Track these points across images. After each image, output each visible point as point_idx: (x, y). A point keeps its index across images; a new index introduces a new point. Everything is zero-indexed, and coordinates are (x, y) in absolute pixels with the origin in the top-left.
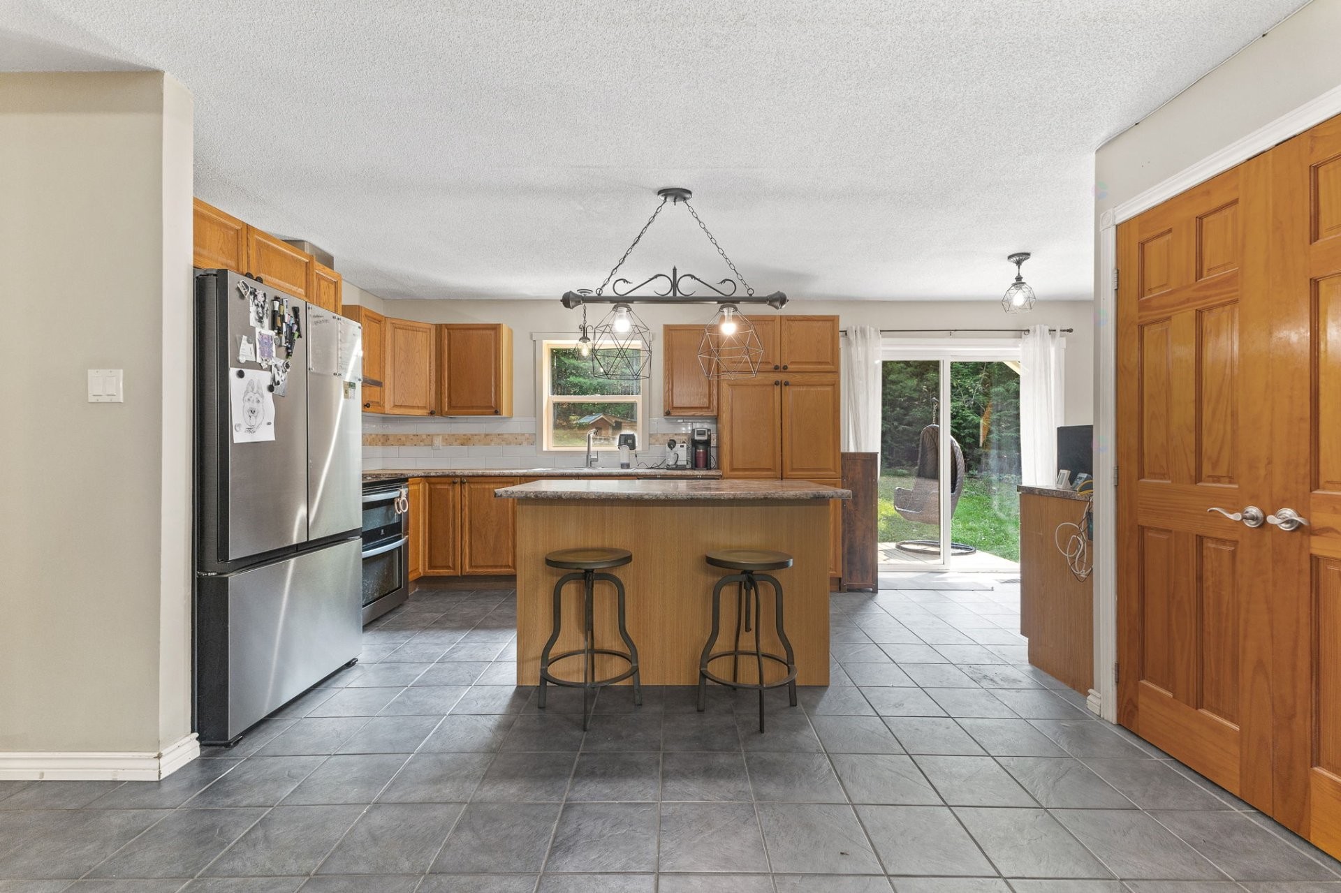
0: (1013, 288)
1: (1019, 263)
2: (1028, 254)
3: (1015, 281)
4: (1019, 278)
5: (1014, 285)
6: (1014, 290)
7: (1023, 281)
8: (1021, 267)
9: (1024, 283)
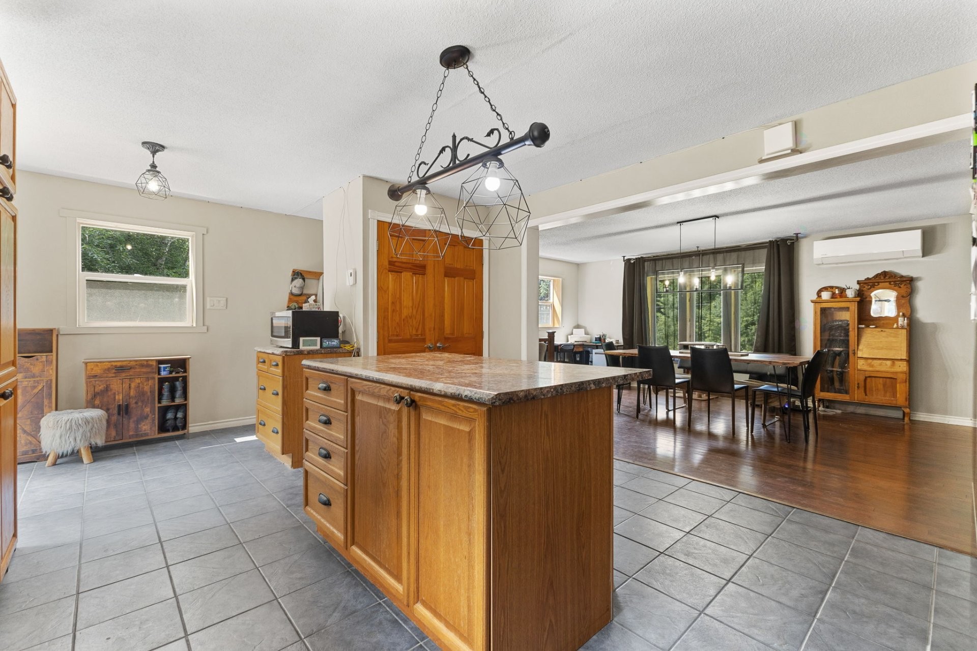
0: (147, 173)
1: (154, 153)
2: (163, 147)
3: (149, 168)
4: (154, 166)
5: (149, 171)
6: (148, 176)
7: (157, 169)
8: (155, 156)
9: (159, 172)
